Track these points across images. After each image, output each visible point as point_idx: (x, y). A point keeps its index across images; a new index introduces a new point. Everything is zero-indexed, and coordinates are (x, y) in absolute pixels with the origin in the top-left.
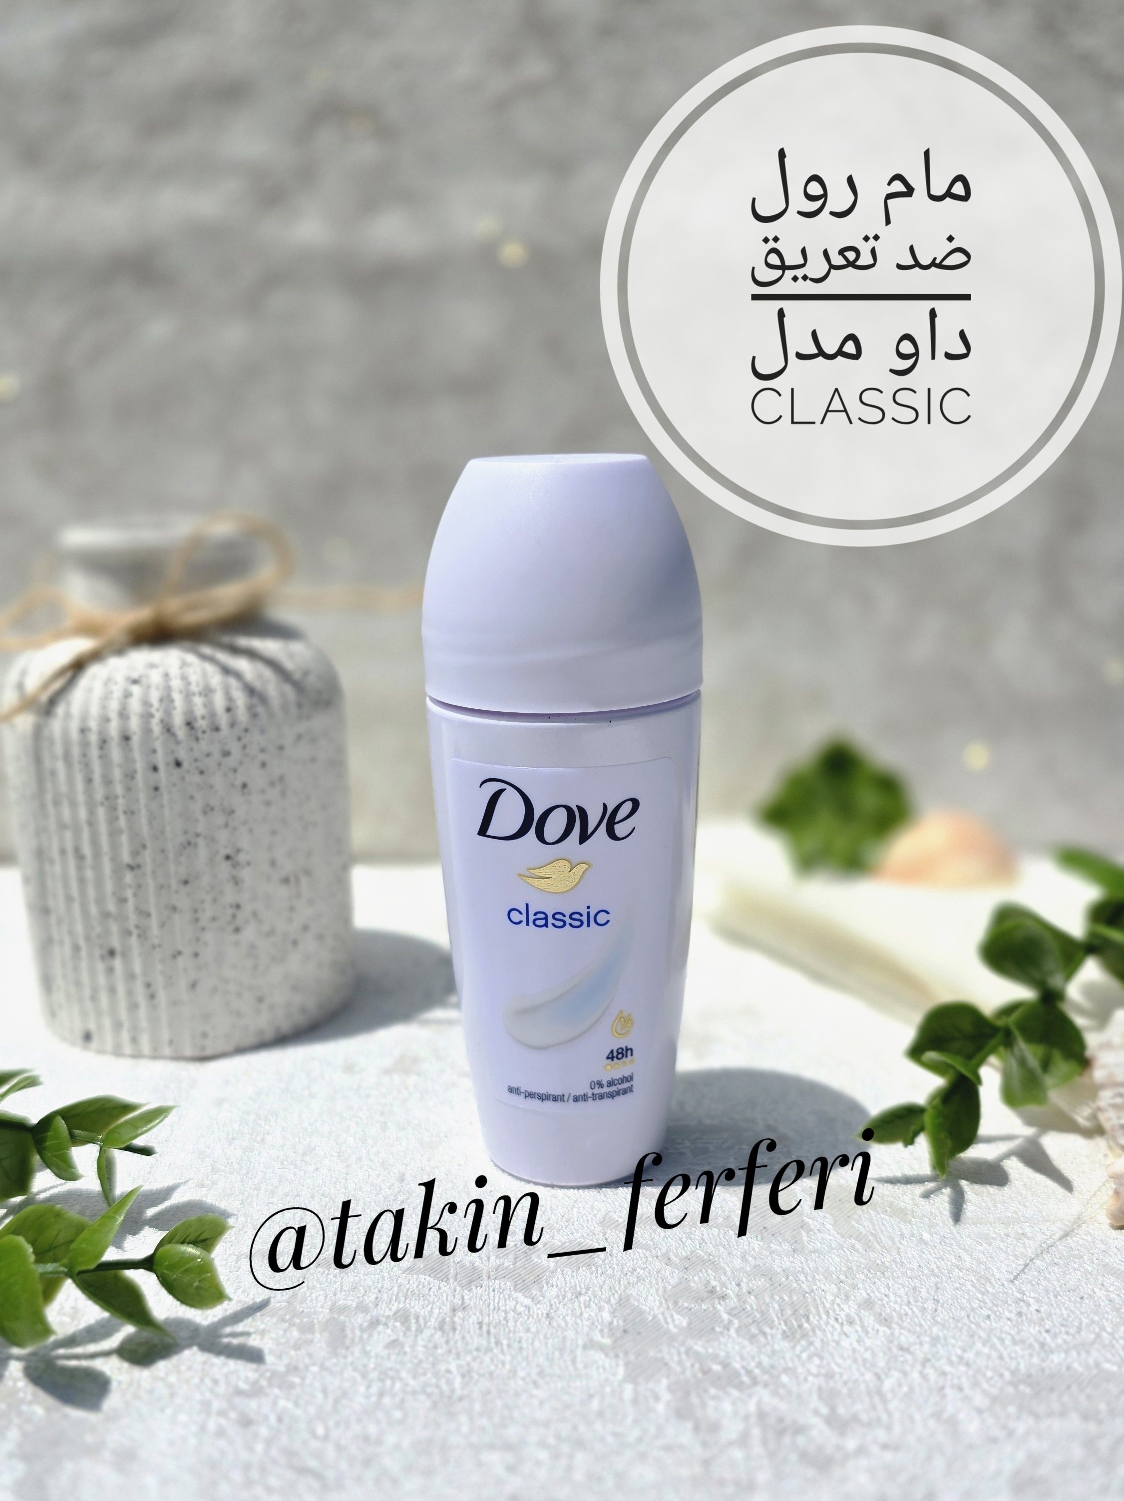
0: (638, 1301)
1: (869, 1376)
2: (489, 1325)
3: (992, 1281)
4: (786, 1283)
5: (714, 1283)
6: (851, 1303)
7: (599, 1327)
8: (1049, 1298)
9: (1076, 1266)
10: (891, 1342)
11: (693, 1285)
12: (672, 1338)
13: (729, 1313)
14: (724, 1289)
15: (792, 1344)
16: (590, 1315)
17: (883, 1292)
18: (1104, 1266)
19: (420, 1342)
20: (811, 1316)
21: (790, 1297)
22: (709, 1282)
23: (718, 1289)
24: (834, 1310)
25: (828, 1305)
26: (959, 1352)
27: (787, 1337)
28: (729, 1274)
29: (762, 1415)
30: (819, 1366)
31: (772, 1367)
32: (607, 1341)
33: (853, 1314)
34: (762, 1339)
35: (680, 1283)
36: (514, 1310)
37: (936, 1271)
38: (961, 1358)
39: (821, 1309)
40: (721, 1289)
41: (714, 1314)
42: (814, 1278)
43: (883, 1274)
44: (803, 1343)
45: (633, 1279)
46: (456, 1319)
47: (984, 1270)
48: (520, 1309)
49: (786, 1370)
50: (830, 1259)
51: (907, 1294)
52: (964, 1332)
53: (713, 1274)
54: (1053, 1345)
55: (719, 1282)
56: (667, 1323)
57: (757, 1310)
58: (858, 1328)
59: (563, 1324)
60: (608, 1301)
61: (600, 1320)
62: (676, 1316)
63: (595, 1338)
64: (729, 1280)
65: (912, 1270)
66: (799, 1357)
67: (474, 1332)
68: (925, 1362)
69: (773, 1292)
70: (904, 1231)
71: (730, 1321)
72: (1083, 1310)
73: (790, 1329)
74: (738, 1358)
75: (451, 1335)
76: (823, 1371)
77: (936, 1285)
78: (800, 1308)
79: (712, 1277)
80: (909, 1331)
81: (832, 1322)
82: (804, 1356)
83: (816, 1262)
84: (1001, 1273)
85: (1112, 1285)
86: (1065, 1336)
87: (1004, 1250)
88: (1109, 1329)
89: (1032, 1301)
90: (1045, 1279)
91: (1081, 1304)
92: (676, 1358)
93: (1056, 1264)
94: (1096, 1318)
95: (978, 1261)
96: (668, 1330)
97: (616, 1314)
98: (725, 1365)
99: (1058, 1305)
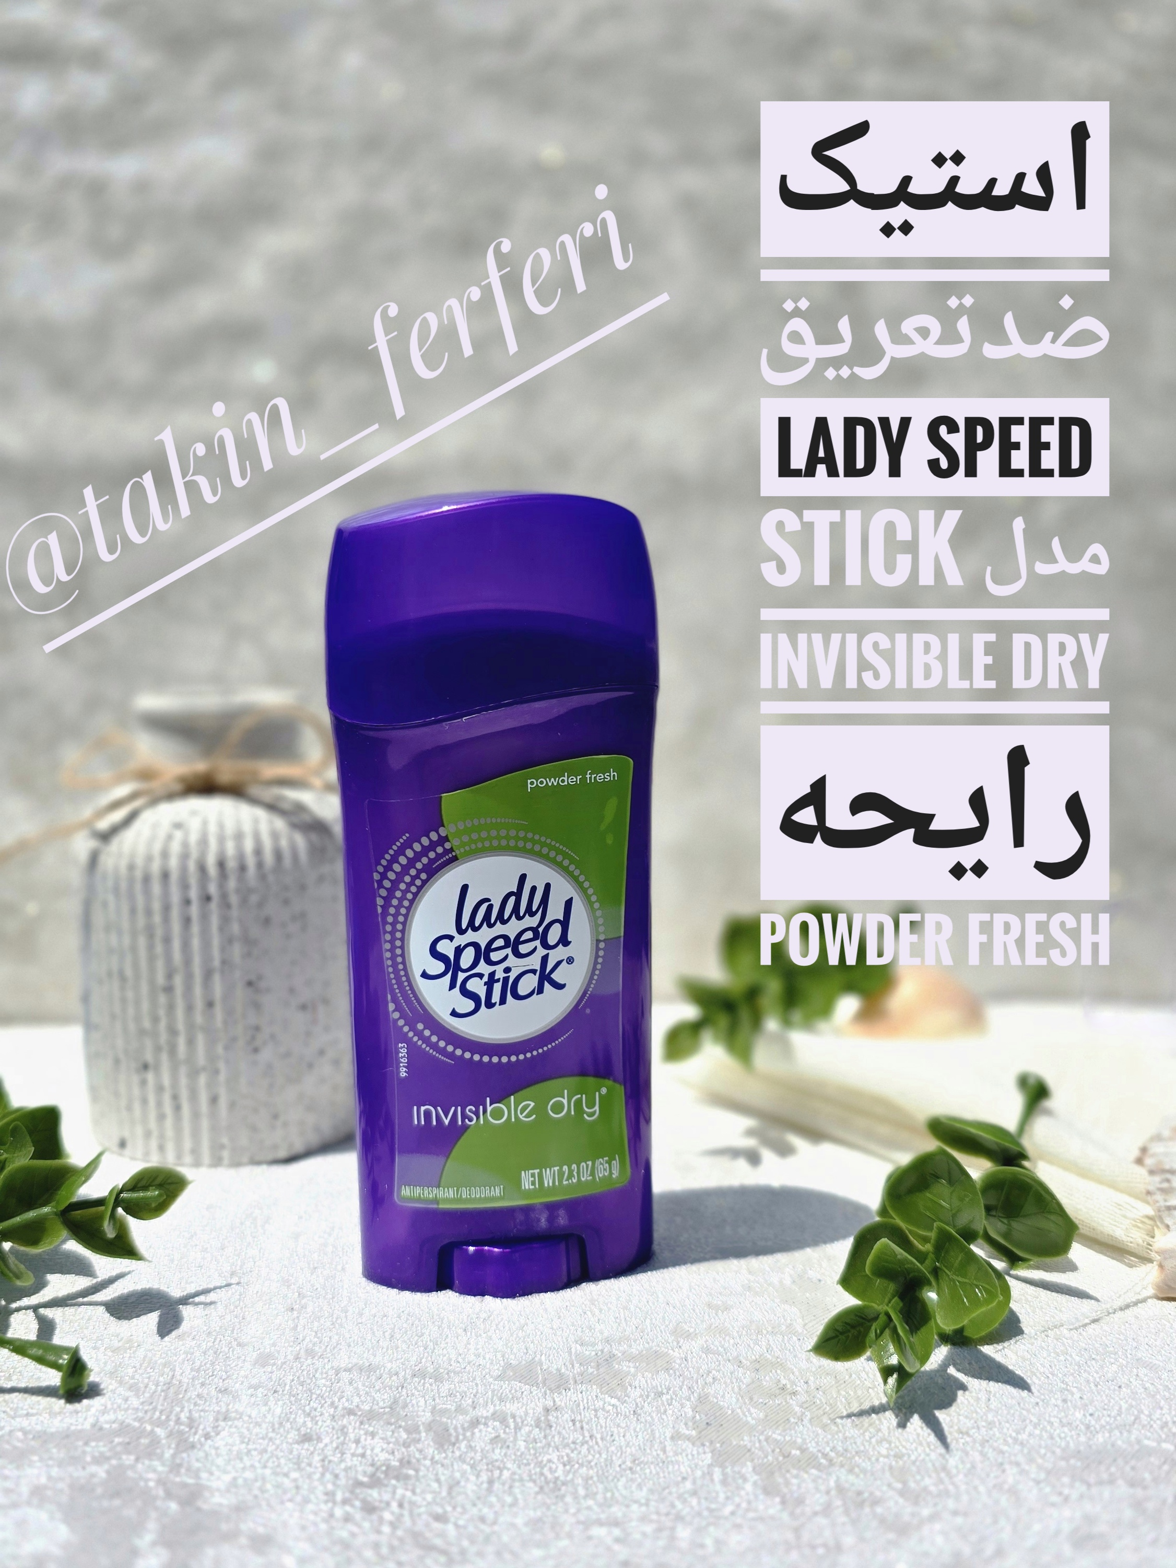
0: (717, 1398)
2: (581, 1422)
4: (850, 1380)
5: (784, 1382)
7: (683, 1421)
11: (765, 1383)
12: (752, 1429)
13: (801, 1407)
14: (794, 1386)
19: (520, 1438)
21: (855, 1392)
22: (779, 1381)
23: (788, 1386)
28: (797, 1373)
32: (692, 1433)
35: (753, 1382)
36: (603, 1409)
40: (791, 1386)
41: (787, 1408)
45: (710, 1379)
46: (550, 1418)
48: (608, 1408)
53: (784, 1373)
55: (789, 1380)
56: (745, 1416)
57: (826, 1403)
59: (648, 1419)
60: (689, 1399)
61: (682, 1415)
62: (752, 1410)
63: (677, 1431)
64: (797, 1378)
67: (569, 1428)
69: (839, 1388)
71: (802, 1414)
75: (548, 1431)
79: (783, 1376)
84: (1044, 1367)
85: (1146, 1375)
86: (1108, 1419)
87: (1046, 1348)
88: (1146, 1412)
89: (1075, 1390)
90: (1085, 1371)
91: (1120, 1392)
92: (757, 1445)
93: (1093, 1359)
94: (1134, 1403)
95: (1024, 1359)
96: (747, 1423)
97: (697, 1409)
98: (803, 1450)
99: (1099, 1393)
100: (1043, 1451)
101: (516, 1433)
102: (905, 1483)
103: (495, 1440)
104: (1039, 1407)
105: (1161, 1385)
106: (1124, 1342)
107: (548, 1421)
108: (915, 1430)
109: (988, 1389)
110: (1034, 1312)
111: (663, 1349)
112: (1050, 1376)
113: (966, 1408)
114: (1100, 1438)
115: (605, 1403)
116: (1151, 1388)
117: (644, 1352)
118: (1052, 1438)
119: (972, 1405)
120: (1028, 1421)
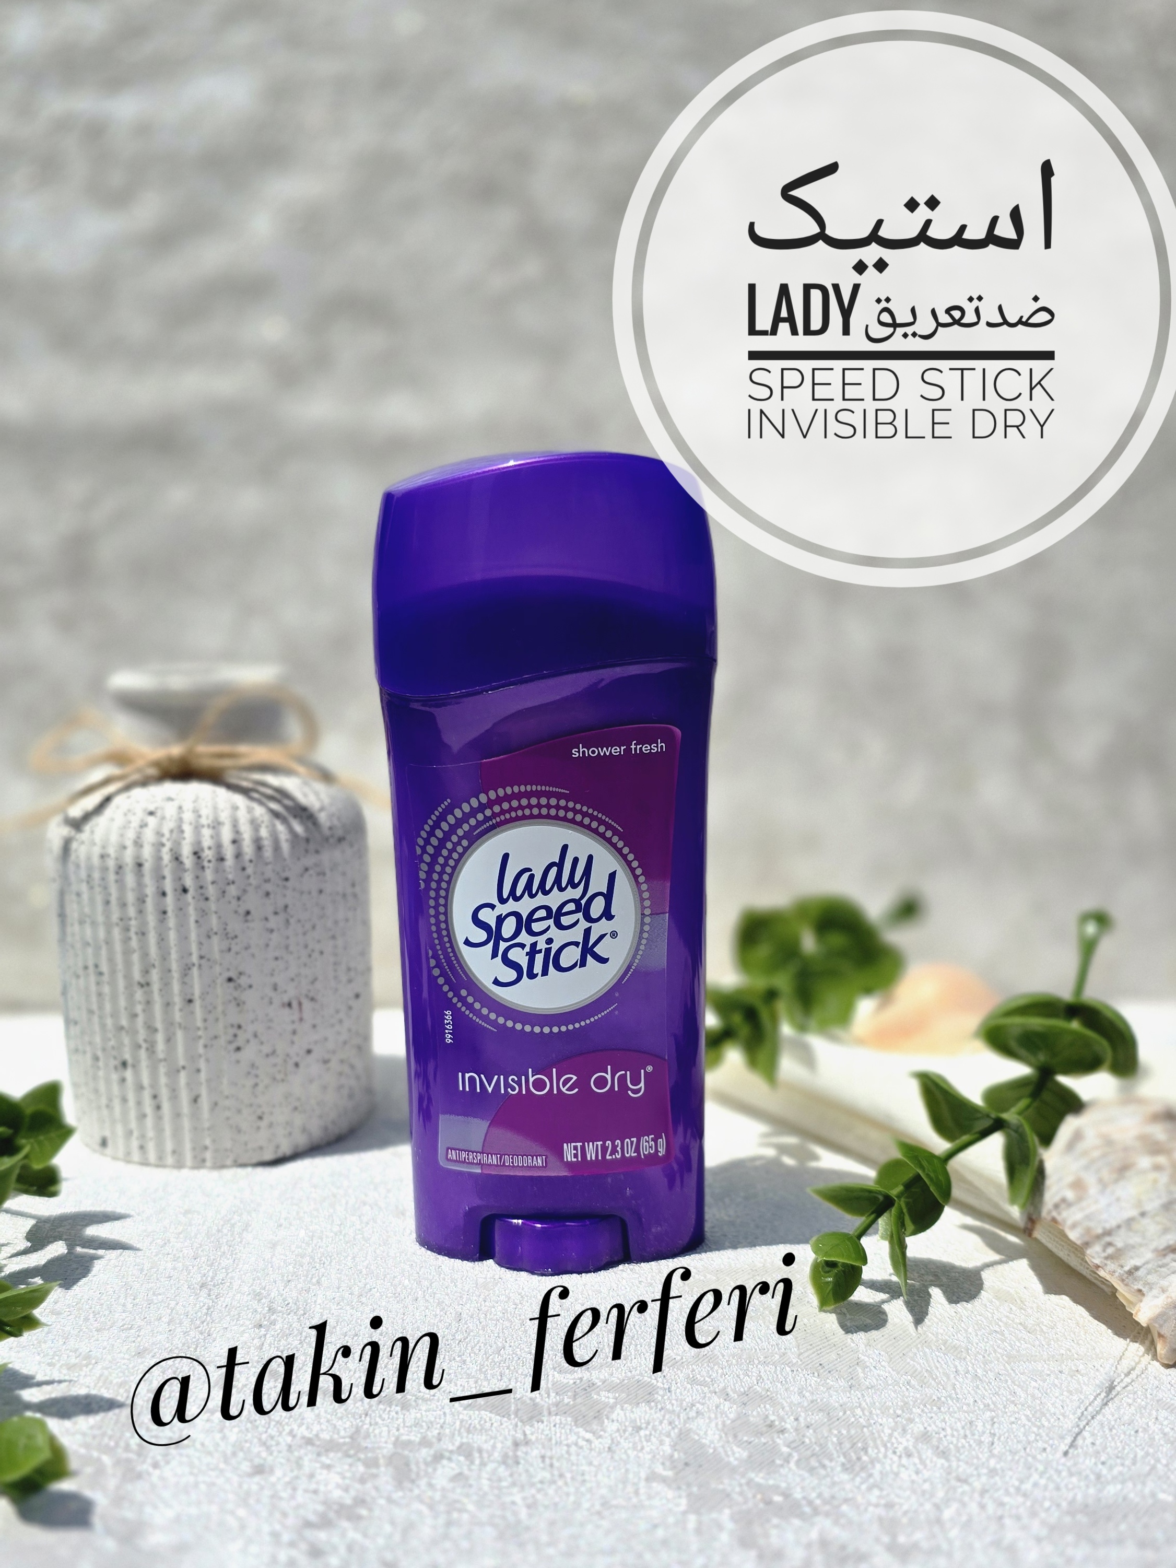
0: (699, 1435)
6: (908, 1436)
8: (1104, 1432)
9: (1130, 1401)
10: (949, 1474)
11: (751, 1419)
15: (851, 1476)
17: (940, 1426)
18: (1158, 1401)
22: (767, 1417)
23: (777, 1423)
24: (892, 1444)
26: (1017, 1483)
27: (847, 1469)
31: (833, 1497)
33: (911, 1447)
34: (822, 1472)
35: (739, 1417)
37: (992, 1406)
38: (1018, 1489)
39: (879, 1442)
43: (940, 1408)
45: (693, 1413)
54: (1109, 1477)
58: (917, 1460)
60: (669, 1435)
62: (736, 1449)
66: (858, 1488)
70: (959, 1368)
72: (1138, 1443)
73: (849, 1461)
74: (798, 1489)
76: (883, 1502)
77: (992, 1419)
78: (858, 1441)
80: (967, 1463)
81: (890, 1453)
85: (1166, 1419)
86: (1121, 1468)
88: (1164, 1461)
94: (1151, 1450)
107: (516, 1456)
117: (626, 1381)
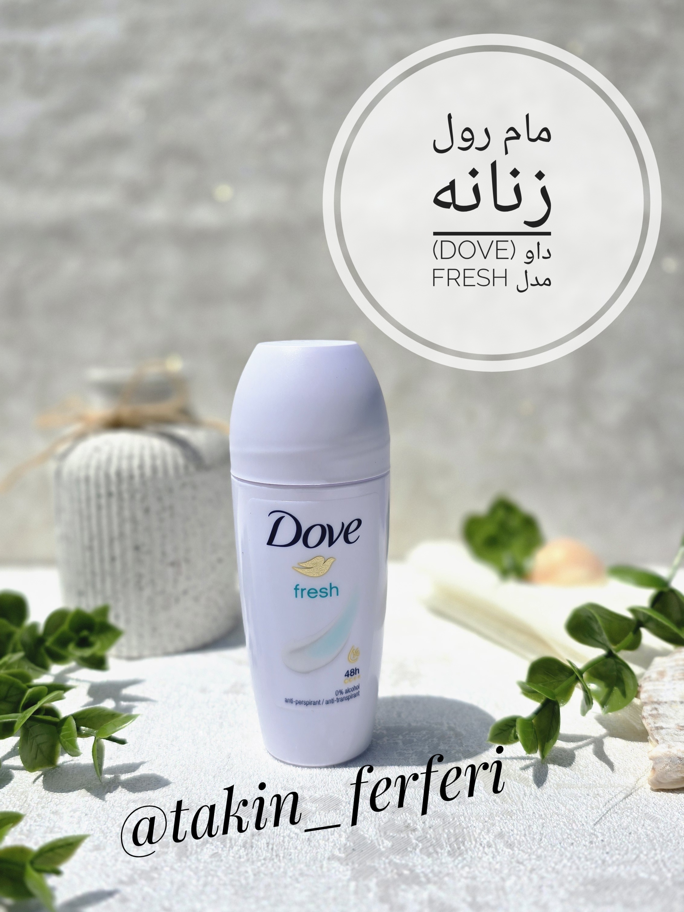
0: (363, 831)
1: (497, 879)
2: (273, 845)
3: (577, 822)
5: (409, 821)
7: (339, 847)
11: (396, 822)
12: (382, 854)
13: (417, 840)
14: (415, 825)
16: (333, 840)
19: (231, 854)
20: (466, 843)
21: (455, 831)
22: (406, 821)
23: (412, 825)
24: (480, 839)
25: (476, 836)
29: (431, 901)
30: (468, 873)
32: (343, 855)
35: (389, 821)
36: (289, 836)
40: (413, 825)
41: (408, 840)
42: (469, 819)
43: (511, 817)
44: (460, 858)
46: (253, 841)
47: (572, 816)
48: (292, 835)
49: (448, 874)
50: (480, 808)
51: (524, 830)
52: (557, 853)
53: (409, 816)
55: (412, 820)
56: (379, 845)
57: (434, 838)
59: (317, 844)
60: (345, 832)
61: (339, 843)
62: (385, 841)
63: (335, 853)
64: (418, 819)
65: (529, 815)
67: (264, 848)
68: (532, 870)
69: (445, 827)
71: (417, 845)
75: (250, 850)
79: (409, 818)
82: (460, 866)
83: (471, 810)
84: (582, 817)
85: (649, 825)
86: (618, 856)
87: (586, 804)
88: (645, 853)
89: (599, 835)
90: (608, 821)
91: (629, 837)
92: (382, 866)
93: (616, 813)
94: (638, 845)
95: (569, 810)
96: (379, 849)
97: (349, 839)
98: (412, 871)
99: (615, 838)
100: (570, 878)
101: (229, 850)
102: (474, 898)
103: (215, 855)
104: (573, 846)
105: (658, 833)
106: (639, 801)
107: (252, 843)
108: (488, 859)
109: (542, 832)
110: (582, 778)
111: (336, 795)
112: (585, 824)
113: (524, 846)
114: (611, 870)
115: (291, 832)
116: (652, 835)
117: (324, 796)
118: (578, 868)
119: (529, 843)
120: (564, 856)
